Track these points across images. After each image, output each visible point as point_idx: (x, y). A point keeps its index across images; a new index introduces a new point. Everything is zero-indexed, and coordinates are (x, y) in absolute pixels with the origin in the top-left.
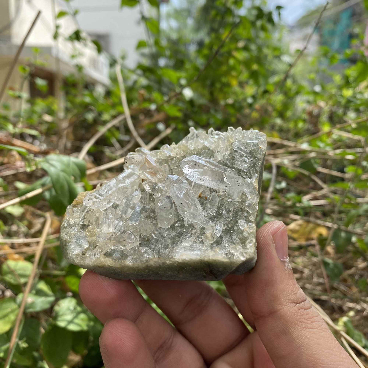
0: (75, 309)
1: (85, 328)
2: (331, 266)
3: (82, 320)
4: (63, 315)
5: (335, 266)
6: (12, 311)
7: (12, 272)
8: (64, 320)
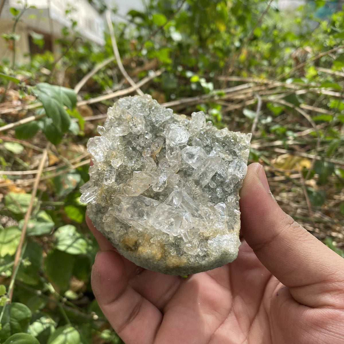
0: (74, 235)
1: (84, 252)
2: (314, 194)
3: (81, 244)
4: (63, 240)
5: (318, 194)
6: (17, 237)
7: (14, 202)
8: (64, 245)
